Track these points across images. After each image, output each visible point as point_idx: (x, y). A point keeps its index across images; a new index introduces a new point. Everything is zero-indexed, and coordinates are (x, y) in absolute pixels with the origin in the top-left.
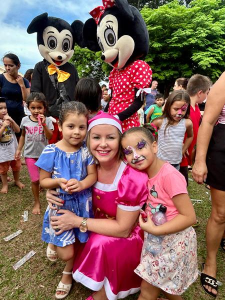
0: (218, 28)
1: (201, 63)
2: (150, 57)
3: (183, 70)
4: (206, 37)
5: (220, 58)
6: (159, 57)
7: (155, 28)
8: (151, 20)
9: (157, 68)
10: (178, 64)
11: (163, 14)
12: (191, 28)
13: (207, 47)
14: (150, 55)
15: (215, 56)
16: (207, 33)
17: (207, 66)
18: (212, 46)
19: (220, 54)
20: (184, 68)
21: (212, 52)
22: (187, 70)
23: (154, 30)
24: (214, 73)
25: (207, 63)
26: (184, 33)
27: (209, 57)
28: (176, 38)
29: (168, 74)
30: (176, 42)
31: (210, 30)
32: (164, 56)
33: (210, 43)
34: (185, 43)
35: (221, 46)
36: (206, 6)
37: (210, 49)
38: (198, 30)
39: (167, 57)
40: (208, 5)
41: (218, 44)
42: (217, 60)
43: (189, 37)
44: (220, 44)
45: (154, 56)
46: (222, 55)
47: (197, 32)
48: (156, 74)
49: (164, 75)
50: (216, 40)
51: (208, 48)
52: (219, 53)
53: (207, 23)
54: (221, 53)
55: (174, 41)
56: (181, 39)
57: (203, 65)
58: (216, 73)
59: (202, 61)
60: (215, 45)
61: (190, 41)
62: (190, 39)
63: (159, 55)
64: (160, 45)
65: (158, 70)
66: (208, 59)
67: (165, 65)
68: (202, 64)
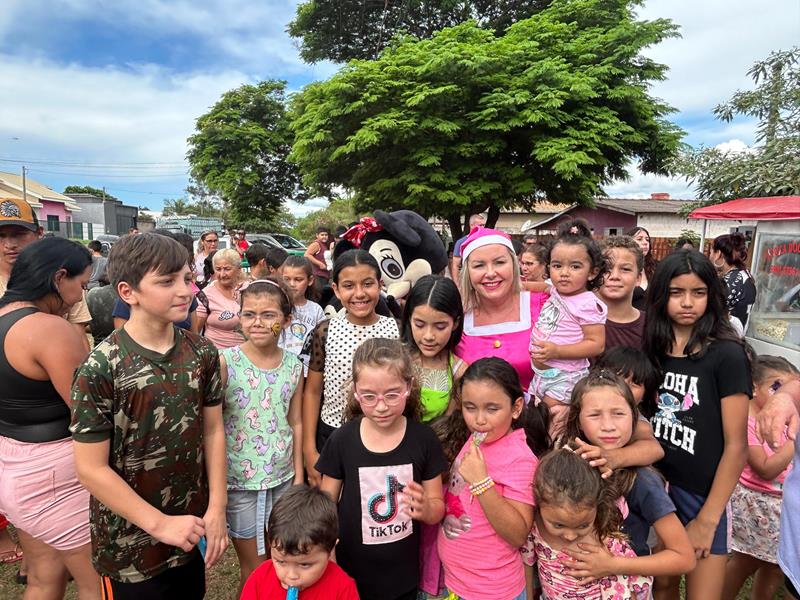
0: (585, 86)
1: (558, 167)
2: (432, 153)
3: (512, 180)
4: (562, 108)
5: (597, 150)
6: (454, 152)
7: (441, 90)
8: (427, 71)
9: (449, 177)
10: (499, 166)
11: (456, 59)
12: (524, 88)
13: (563, 126)
14: (433, 149)
15: (586, 146)
16: (562, 97)
17: (573, 172)
18: (575, 124)
19: (595, 142)
20: (515, 175)
21: (577, 138)
22: (522, 179)
23: (438, 94)
24: (586, 183)
25: (574, 167)
26: (512, 101)
27: (574, 151)
28: (492, 110)
29: (479, 192)
30: (494, 120)
31: (567, 90)
32: (465, 149)
33: (569, 118)
34: (515, 123)
35: (595, 124)
36: (546, 35)
37: (571, 131)
38: (541, 91)
39: (472, 153)
40: (550, 34)
41: (586, 120)
42: (592, 154)
43: (522, 107)
44: (592, 118)
45: (441, 151)
46: (599, 143)
47: (539, 96)
48: (449, 192)
49: (469, 194)
50: (581, 112)
51: (565, 128)
52: (592, 139)
53: (559, 75)
54: (598, 139)
55: (489, 119)
56: (505, 113)
57: (565, 172)
58: (589, 183)
59: (562, 162)
60: (581, 121)
61: (526, 117)
62: (526, 112)
63: (453, 148)
64: (455, 127)
65: (454, 182)
66: (573, 156)
67: (468, 170)
68: (562, 168)
